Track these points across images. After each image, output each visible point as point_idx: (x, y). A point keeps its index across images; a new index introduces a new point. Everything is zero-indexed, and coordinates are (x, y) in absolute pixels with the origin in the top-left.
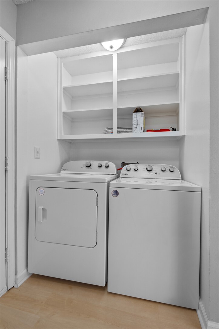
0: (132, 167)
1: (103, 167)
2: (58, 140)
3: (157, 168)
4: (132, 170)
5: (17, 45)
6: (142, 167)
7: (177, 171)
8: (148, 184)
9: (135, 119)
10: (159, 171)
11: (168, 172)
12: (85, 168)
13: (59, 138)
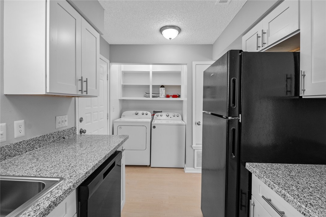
0: (159, 114)
1: (145, 114)
2: (119, 100)
3: (171, 115)
4: (159, 116)
5: (110, 63)
6: (164, 114)
7: (180, 117)
8: (167, 123)
9: (161, 91)
10: (172, 116)
11: (176, 117)
12: (135, 115)
13: (120, 99)
